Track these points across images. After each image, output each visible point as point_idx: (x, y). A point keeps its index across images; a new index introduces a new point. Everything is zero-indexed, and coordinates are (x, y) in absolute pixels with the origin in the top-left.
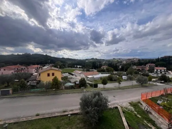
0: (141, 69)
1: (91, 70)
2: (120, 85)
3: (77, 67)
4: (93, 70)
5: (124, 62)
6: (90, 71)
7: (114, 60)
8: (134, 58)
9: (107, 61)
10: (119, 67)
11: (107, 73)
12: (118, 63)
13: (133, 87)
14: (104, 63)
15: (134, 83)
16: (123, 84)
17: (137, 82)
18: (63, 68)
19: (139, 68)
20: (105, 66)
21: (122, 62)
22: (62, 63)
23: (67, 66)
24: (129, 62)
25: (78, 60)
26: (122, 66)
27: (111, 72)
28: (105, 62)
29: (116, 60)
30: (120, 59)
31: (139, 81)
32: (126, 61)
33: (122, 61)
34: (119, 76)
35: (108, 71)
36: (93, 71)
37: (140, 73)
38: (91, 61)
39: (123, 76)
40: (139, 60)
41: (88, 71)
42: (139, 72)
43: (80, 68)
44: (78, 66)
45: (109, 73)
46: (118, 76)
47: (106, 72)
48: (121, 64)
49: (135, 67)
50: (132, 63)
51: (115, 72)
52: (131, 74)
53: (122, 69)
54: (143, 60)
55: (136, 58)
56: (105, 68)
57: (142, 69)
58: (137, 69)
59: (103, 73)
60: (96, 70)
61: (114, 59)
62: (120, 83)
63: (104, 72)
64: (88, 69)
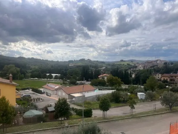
0: (168, 80)
1: (78, 82)
2: (134, 110)
3: (51, 77)
4: (83, 82)
5: (141, 68)
6: (77, 84)
7: (122, 63)
8: (156, 59)
9: (109, 64)
10: (131, 76)
11: (110, 87)
12: (130, 69)
14: (104, 68)
15: (158, 105)
16: (139, 108)
17: (162, 104)
18: (21, 79)
19: (166, 79)
20: (105, 75)
21: (136, 67)
22: (19, 69)
23: (30, 74)
24: (148, 66)
25: (52, 61)
26: (136, 75)
27: (118, 84)
28: (106, 67)
29: (126, 63)
30: (132, 61)
31: (166, 101)
32: (143, 65)
33: (137, 65)
34: (132, 93)
35: (111, 84)
36: (83, 84)
37: (167, 87)
38: (80, 64)
39: (139, 94)
40: (165, 63)
41: (74, 83)
42: (167, 85)
43: (56, 78)
44: (54, 75)
45: (113, 87)
46: (129, 94)
47: (107, 86)
48: (134, 71)
49: (158, 76)
50: (155, 70)
51: (124, 87)
52: (152, 89)
53: (137, 81)
54: (172, 63)
55: (160, 60)
56: (106, 78)
57: (171, 80)
58: (162, 79)
59: (102, 87)
60: (90, 83)
61: (122, 61)
62: (133, 107)
63: (104, 86)
64: (74, 80)
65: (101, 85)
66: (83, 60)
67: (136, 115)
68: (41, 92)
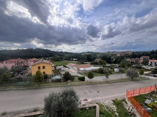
0: (134, 62)
1: (85, 62)
3: (73, 60)
4: (87, 62)
5: (119, 55)
6: (84, 64)
7: (109, 53)
8: (128, 51)
9: (102, 54)
10: (113, 60)
11: (100, 65)
12: (113, 56)
13: (122, 81)
14: (99, 56)
15: (124, 76)
16: (112, 77)
17: (127, 75)
18: (61, 61)
19: (133, 61)
20: (98, 59)
21: (116, 55)
22: (60, 57)
23: (64, 59)
24: (123, 55)
25: (75, 53)
26: (115, 59)
27: (104, 64)
28: (100, 55)
29: (110, 53)
30: (114, 52)
31: (129, 74)
32: (120, 54)
33: (116, 54)
34: (111, 68)
35: (101, 63)
36: (86, 64)
37: (133, 65)
38: (87, 54)
39: (115, 69)
40: (133, 53)
44: (74, 59)
45: (102, 65)
46: (109, 69)
48: (115, 57)
49: (128, 60)
50: (126, 56)
51: (108, 65)
52: (123, 67)
53: (116, 62)
54: (137, 53)
55: (130, 51)
56: (98, 61)
57: (136, 62)
58: (131, 61)
60: (90, 63)
61: (109, 52)
63: (97, 64)
64: (83, 62)
65: (95, 64)
66: (88, 52)
67: (109, 81)
68: (66, 67)
